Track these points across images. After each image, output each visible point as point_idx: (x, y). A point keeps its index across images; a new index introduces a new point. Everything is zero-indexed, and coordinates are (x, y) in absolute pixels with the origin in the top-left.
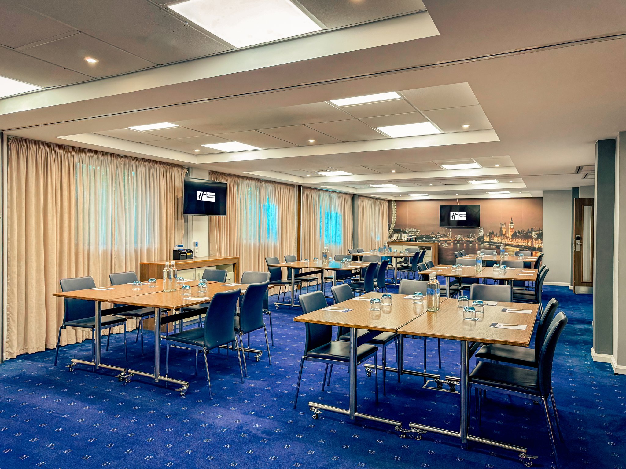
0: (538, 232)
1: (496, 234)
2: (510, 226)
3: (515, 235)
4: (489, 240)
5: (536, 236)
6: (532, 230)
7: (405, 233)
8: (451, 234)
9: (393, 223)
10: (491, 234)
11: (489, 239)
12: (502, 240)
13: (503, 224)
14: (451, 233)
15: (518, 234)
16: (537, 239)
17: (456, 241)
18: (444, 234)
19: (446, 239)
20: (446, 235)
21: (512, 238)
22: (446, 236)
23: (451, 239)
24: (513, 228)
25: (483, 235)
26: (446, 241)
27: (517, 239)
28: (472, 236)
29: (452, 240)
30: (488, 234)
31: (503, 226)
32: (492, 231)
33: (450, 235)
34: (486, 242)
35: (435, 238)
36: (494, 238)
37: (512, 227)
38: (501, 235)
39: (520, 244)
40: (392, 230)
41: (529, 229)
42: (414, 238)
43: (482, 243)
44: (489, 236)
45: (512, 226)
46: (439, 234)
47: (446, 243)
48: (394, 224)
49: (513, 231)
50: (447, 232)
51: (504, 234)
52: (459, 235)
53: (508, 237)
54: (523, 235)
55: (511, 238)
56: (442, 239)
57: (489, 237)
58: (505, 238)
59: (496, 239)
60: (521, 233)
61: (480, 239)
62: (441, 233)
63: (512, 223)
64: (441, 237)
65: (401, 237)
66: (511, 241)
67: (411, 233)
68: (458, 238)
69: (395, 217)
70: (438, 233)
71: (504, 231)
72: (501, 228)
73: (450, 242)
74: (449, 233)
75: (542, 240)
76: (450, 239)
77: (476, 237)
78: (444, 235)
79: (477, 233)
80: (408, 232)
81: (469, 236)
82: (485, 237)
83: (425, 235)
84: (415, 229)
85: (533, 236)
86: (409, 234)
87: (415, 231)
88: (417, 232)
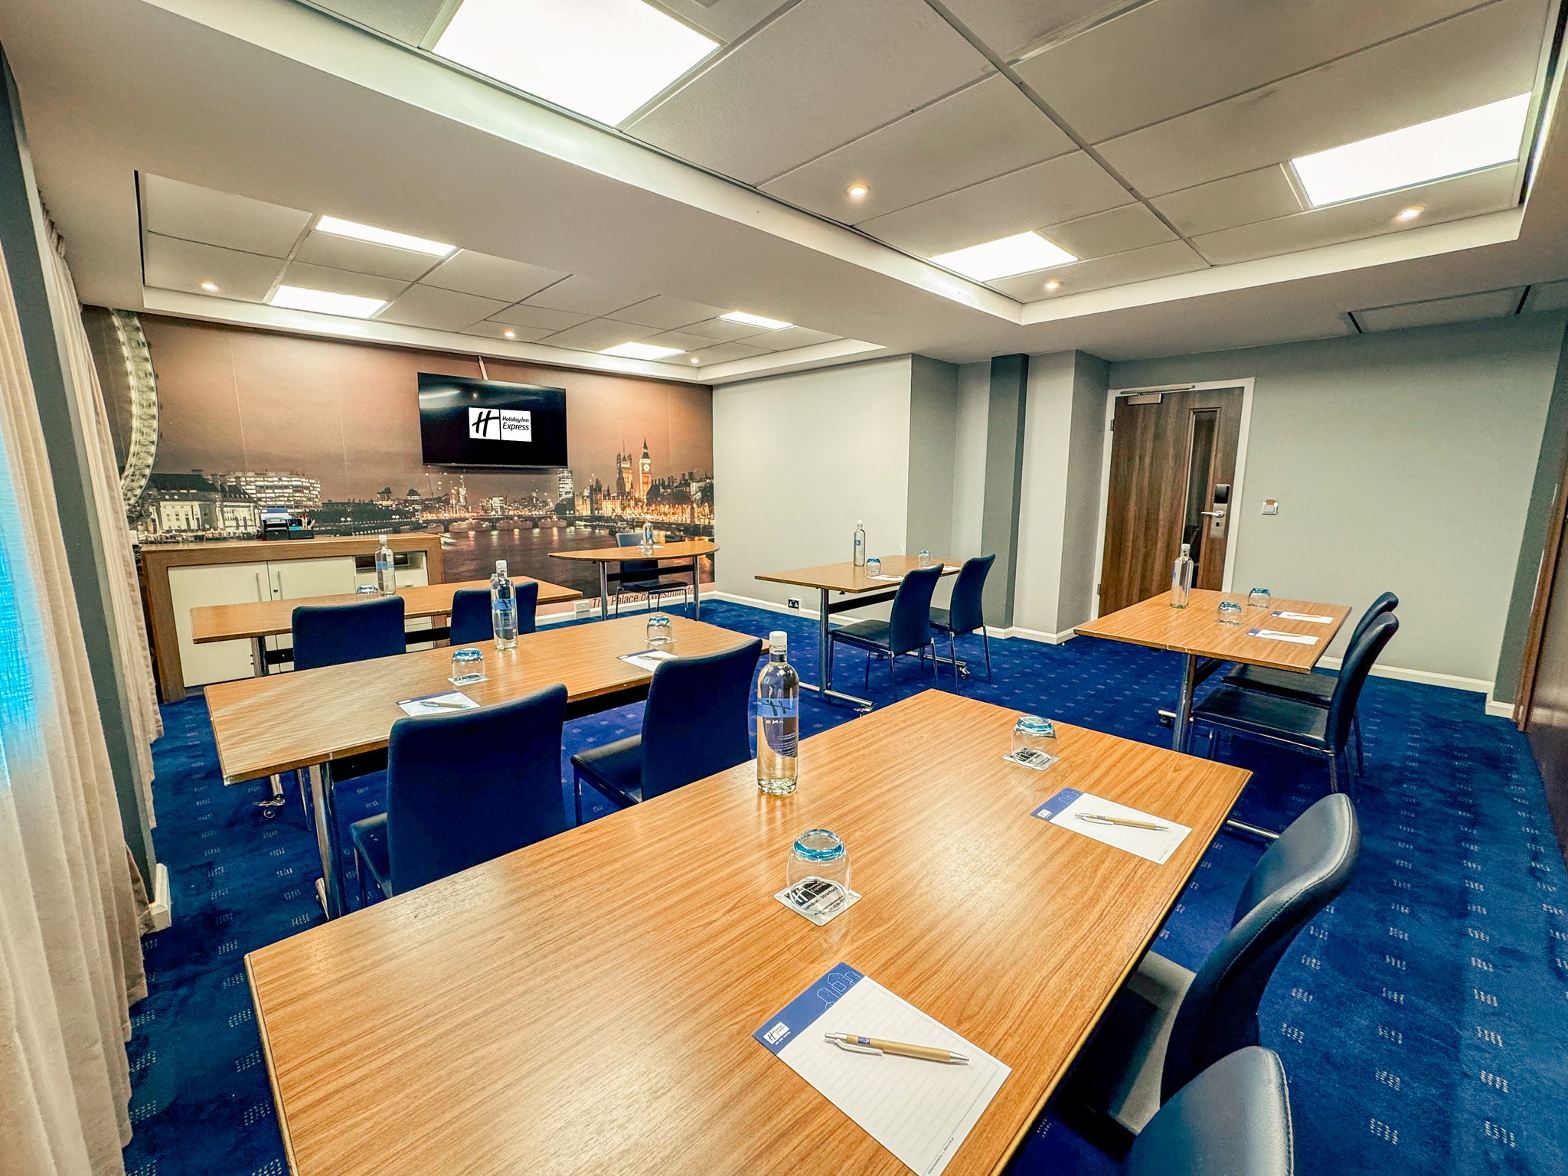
0: (702, 484)
1: (608, 491)
2: (643, 465)
3: (655, 495)
4: (589, 513)
5: (700, 494)
6: (692, 476)
7: (235, 494)
8: (465, 497)
9: (139, 443)
10: (595, 490)
11: (589, 506)
12: (623, 509)
13: (624, 459)
14: (463, 491)
15: (662, 490)
16: (702, 502)
17: (485, 520)
18: (435, 496)
19: (445, 516)
20: (445, 501)
21: (649, 504)
22: (447, 502)
23: (467, 515)
24: (649, 472)
25: (571, 495)
26: (446, 525)
27: (660, 503)
28: (537, 500)
29: (470, 516)
30: (586, 493)
31: (625, 466)
32: (597, 482)
33: (462, 500)
34: (580, 519)
35: (397, 512)
36: (604, 504)
37: (647, 468)
38: (624, 495)
39: (666, 519)
40: (143, 482)
41: (684, 475)
42: (305, 521)
43: (571, 524)
44: (590, 497)
45: (646, 465)
46: (416, 498)
47: (447, 530)
48: (153, 449)
49: (650, 481)
50: (447, 487)
51: (627, 490)
52: (495, 499)
53: (640, 500)
54: (673, 493)
55: (645, 501)
56: (429, 516)
57: (588, 502)
58: (632, 503)
59: (608, 508)
60: (669, 487)
61: (564, 508)
62: (424, 493)
63: (646, 456)
64: (427, 508)
65: (208, 519)
66: (645, 510)
67: (269, 493)
68: (492, 509)
69: (154, 411)
70: (412, 492)
71: (628, 478)
72: (620, 472)
73: (464, 525)
74: (458, 493)
75: (711, 506)
76: (464, 514)
77: (551, 504)
78: (439, 500)
79: (554, 491)
80: (251, 490)
81: (528, 502)
82: (578, 502)
83: (348, 503)
84: (292, 474)
85: (692, 493)
86: (260, 499)
87: (294, 483)
88: (307, 488)
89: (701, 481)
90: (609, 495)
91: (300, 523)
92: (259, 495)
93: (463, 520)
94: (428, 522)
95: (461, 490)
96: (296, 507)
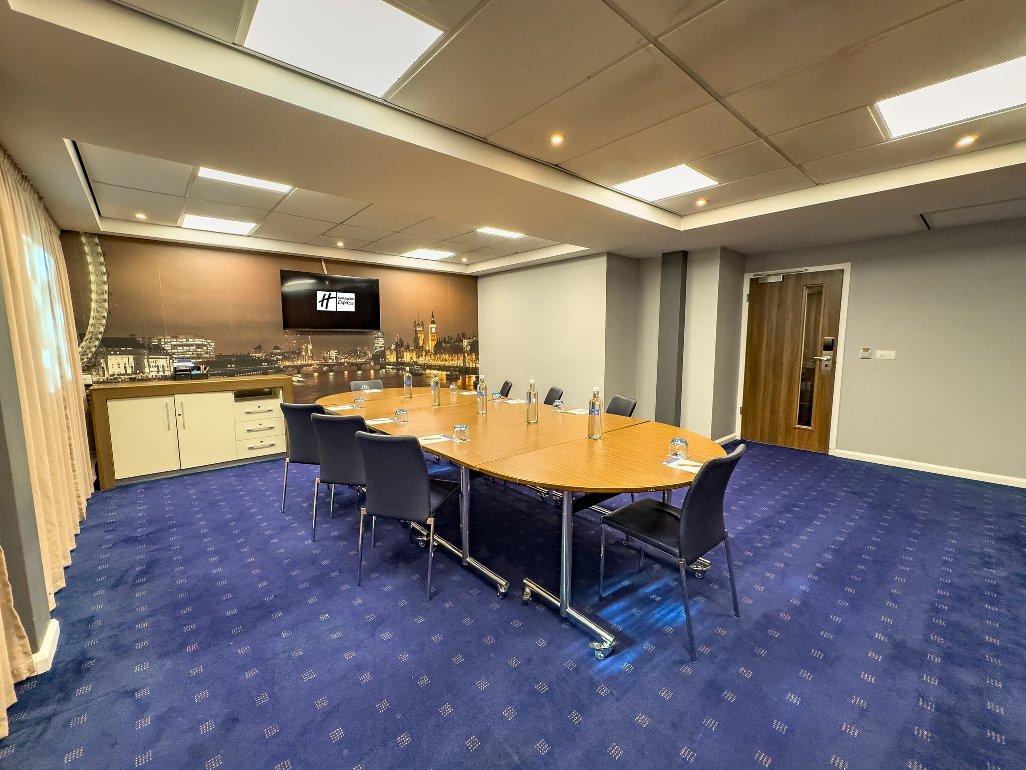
0: (470, 340)
1: (408, 346)
2: (431, 328)
3: (439, 348)
4: (395, 360)
5: (469, 347)
6: (464, 336)
7: (157, 350)
8: (312, 351)
9: (95, 318)
10: (399, 345)
11: (395, 356)
13: (419, 325)
14: (310, 347)
15: (444, 345)
16: (470, 353)
17: (325, 365)
18: (291, 350)
19: (299, 363)
20: (298, 354)
21: (435, 354)
23: (313, 362)
24: (436, 333)
25: (383, 349)
26: (298, 369)
27: (442, 353)
28: (360, 352)
29: (315, 363)
30: (393, 347)
31: (419, 329)
32: (401, 340)
33: (309, 353)
34: (389, 364)
35: (266, 361)
36: (405, 354)
37: (434, 331)
38: (419, 349)
39: (447, 364)
40: (97, 343)
41: (458, 335)
42: (202, 367)
43: (383, 367)
44: (396, 350)
45: (433, 328)
46: (279, 351)
47: (299, 373)
48: (104, 322)
49: (436, 339)
50: (299, 344)
51: (421, 345)
52: (332, 352)
53: (429, 351)
54: (451, 347)
55: (433, 352)
56: (287, 363)
57: (394, 353)
58: (424, 353)
59: (408, 357)
60: (448, 342)
61: (379, 357)
62: (284, 348)
63: (433, 322)
64: (285, 358)
65: (139, 366)
66: (433, 358)
67: (180, 349)
68: (330, 358)
69: (106, 297)
70: (276, 348)
71: (421, 337)
72: (416, 333)
73: (311, 369)
74: (307, 347)
75: (477, 354)
76: (310, 362)
77: (370, 355)
78: (294, 352)
79: (371, 345)
80: (168, 347)
81: (353, 353)
82: (388, 353)
83: (233, 356)
84: (196, 336)
85: (464, 347)
86: (174, 353)
87: (196, 342)
88: (206, 346)
89: (470, 338)
90: (408, 348)
91: (199, 369)
92: (173, 351)
93: (310, 365)
94: (286, 367)
95: (309, 346)
96: (198, 358)
